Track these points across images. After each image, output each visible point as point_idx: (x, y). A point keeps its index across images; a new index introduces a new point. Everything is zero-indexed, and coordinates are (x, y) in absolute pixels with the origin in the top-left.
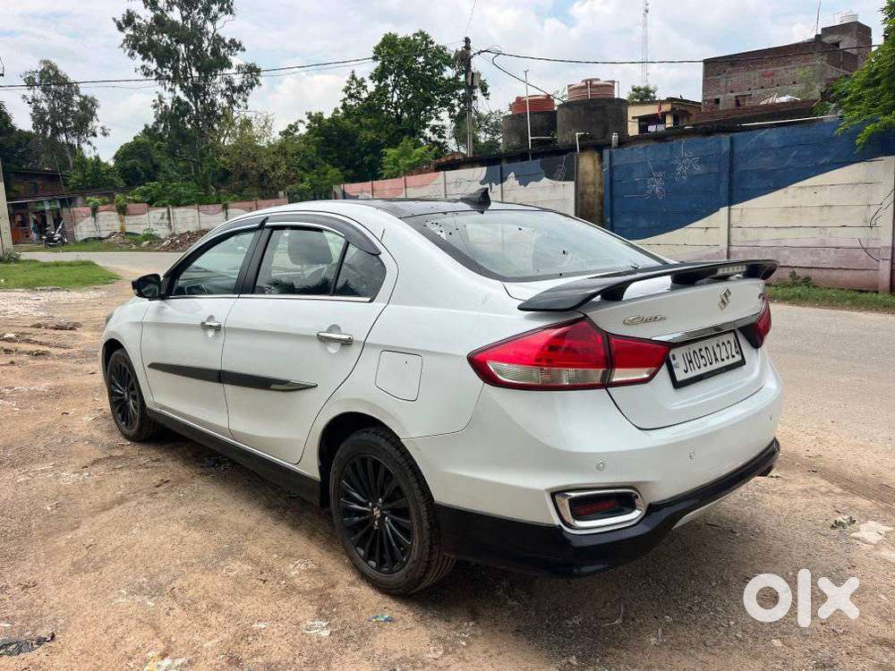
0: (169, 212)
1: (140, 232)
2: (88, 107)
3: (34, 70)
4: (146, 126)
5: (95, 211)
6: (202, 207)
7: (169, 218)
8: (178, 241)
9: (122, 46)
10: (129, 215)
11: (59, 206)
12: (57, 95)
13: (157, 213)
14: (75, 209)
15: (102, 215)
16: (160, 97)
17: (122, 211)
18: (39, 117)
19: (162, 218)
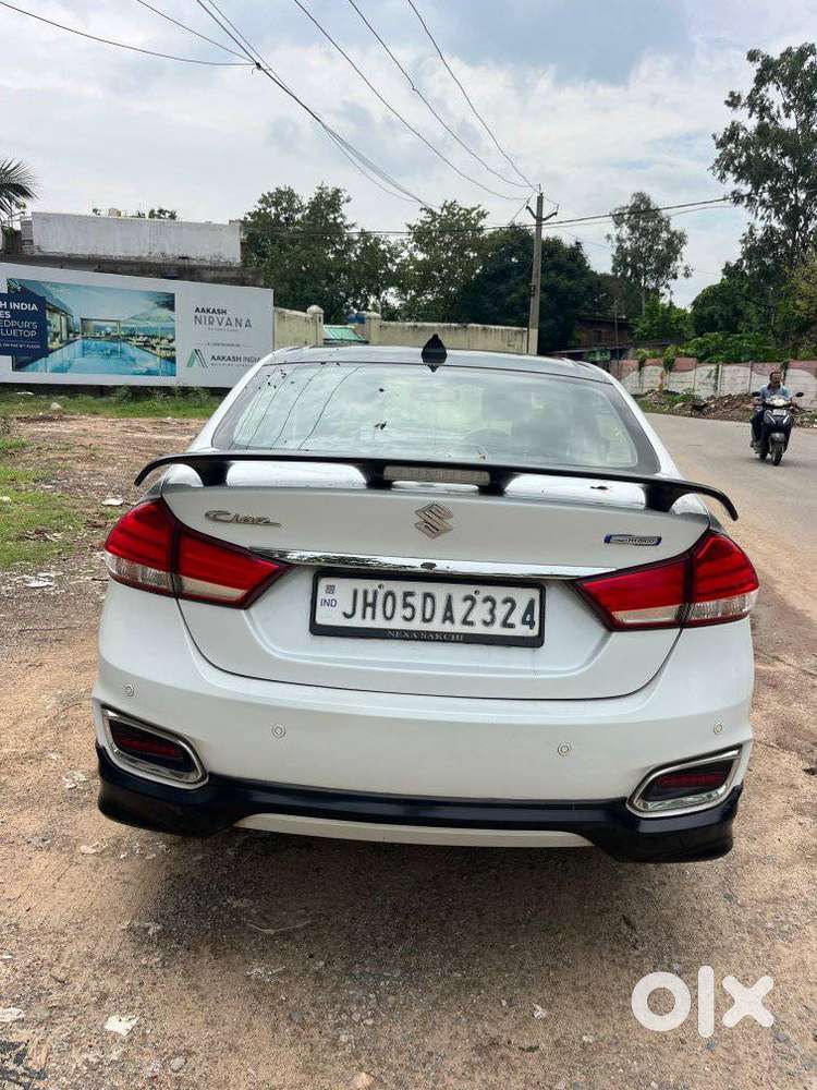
0: (717, 370)
1: (680, 391)
2: (675, 243)
3: (625, 205)
4: (727, 265)
5: (642, 364)
6: (756, 365)
7: (716, 377)
8: (713, 406)
9: (713, 168)
10: (676, 371)
11: (608, 357)
12: (644, 233)
13: (706, 369)
14: (625, 361)
15: (648, 369)
16: (752, 227)
17: (669, 366)
18: (621, 260)
19: (709, 376)
